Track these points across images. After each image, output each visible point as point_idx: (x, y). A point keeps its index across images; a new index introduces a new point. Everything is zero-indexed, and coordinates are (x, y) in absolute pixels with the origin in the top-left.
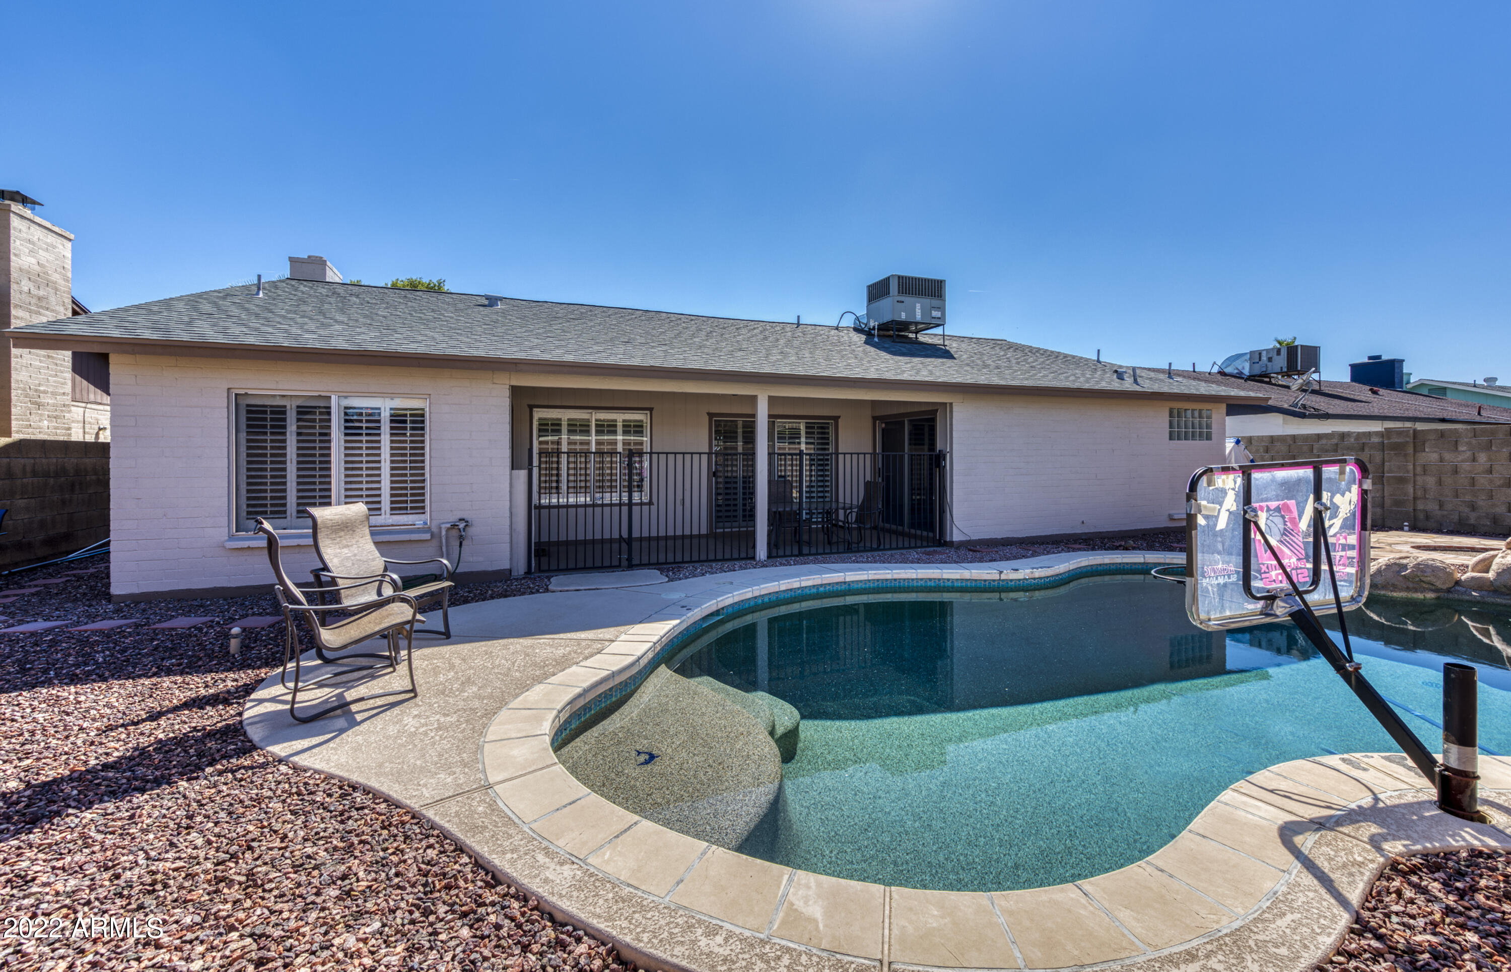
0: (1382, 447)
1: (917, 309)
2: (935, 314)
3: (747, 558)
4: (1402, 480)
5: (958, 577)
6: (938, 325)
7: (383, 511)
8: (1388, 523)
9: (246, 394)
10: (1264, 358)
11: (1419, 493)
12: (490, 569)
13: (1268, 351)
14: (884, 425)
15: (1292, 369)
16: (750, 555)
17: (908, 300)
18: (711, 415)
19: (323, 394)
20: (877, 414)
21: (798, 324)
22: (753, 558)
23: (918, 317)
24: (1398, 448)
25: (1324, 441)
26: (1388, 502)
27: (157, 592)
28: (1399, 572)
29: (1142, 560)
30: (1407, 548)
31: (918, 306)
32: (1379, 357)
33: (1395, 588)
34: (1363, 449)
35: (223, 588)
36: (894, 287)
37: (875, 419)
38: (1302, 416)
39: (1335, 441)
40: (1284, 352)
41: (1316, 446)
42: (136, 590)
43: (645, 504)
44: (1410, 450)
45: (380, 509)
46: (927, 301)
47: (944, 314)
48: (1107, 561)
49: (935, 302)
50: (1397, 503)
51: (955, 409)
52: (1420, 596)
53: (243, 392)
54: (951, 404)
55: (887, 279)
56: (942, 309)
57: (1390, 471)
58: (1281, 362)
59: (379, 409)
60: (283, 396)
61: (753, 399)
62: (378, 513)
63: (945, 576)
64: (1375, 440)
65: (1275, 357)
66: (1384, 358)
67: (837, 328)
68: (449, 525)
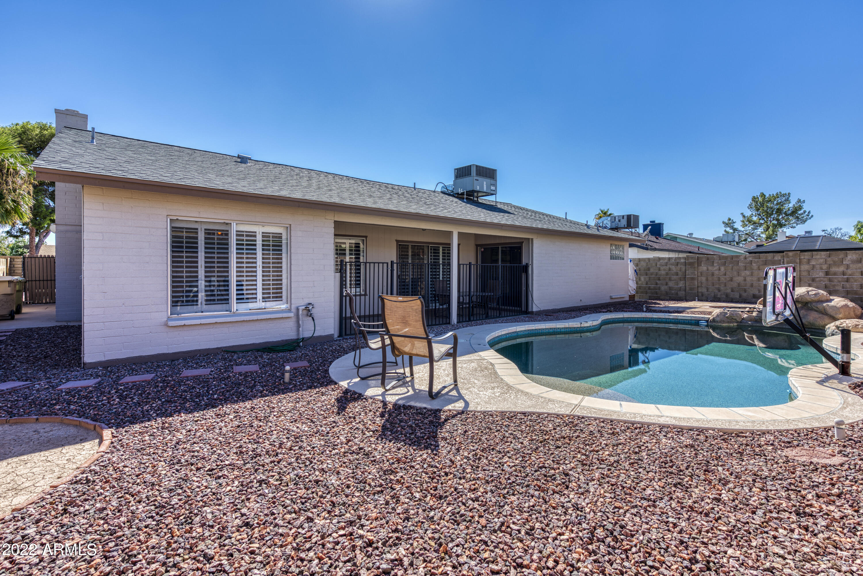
0: (685, 264)
1: (483, 184)
2: (493, 188)
3: (446, 323)
4: (693, 279)
5: (563, 326)
6: (492, 194)
7: (258, 299)
8: (687, 298)
9: (177, 219)
10: (617, 220)
11: (699, 285)
12: (323, 334)
13: (618, 216)
14: (483, 250)
15: (629, 225)
16: (448, 322)
17: (480, 179)
18: (397, 241)
19: (227, 222)
20: (479, 243)
21: (415, 188)
22: (449, 323)
23: (485, 189)
24: (691, 264)
25: (661, 261)
26: (687, 289)
27: (118, 359)
28: (724, 315)
29: (622, 316)
30: (708, 307)
31: (485, 183)
32: (654, 222)
33: (724, 322)
34: (677, 265)
35: (164, 354)
36: (474, 171)
37: (477, 246)
38: (647, 249)
39: (666, 261)
40: (625, 218)
41: (658, 263)
42: (103, 359)
43: (363, 295)
44: (696, 266)
45: (256, 298)
46: (489, 181)
47: (496, 188)
48: (610, 317)
49: (492, 182)
50: (691, 289)
51: (534, 242)
52: (732, 325)
53: (175, 218)
54: (532, 239)
55: (470, 166)
56: (495, 185)
57: (689, 275)
58: (624, 222)
59: (256, 232)
60: (196, 222)
61: (450, 233)
62: (255, 300)
63: (558, 327)
64: (682, 261)
65: (622, 220)
66: (657, 222)
67: (434, 192)
68: (304, 307)
